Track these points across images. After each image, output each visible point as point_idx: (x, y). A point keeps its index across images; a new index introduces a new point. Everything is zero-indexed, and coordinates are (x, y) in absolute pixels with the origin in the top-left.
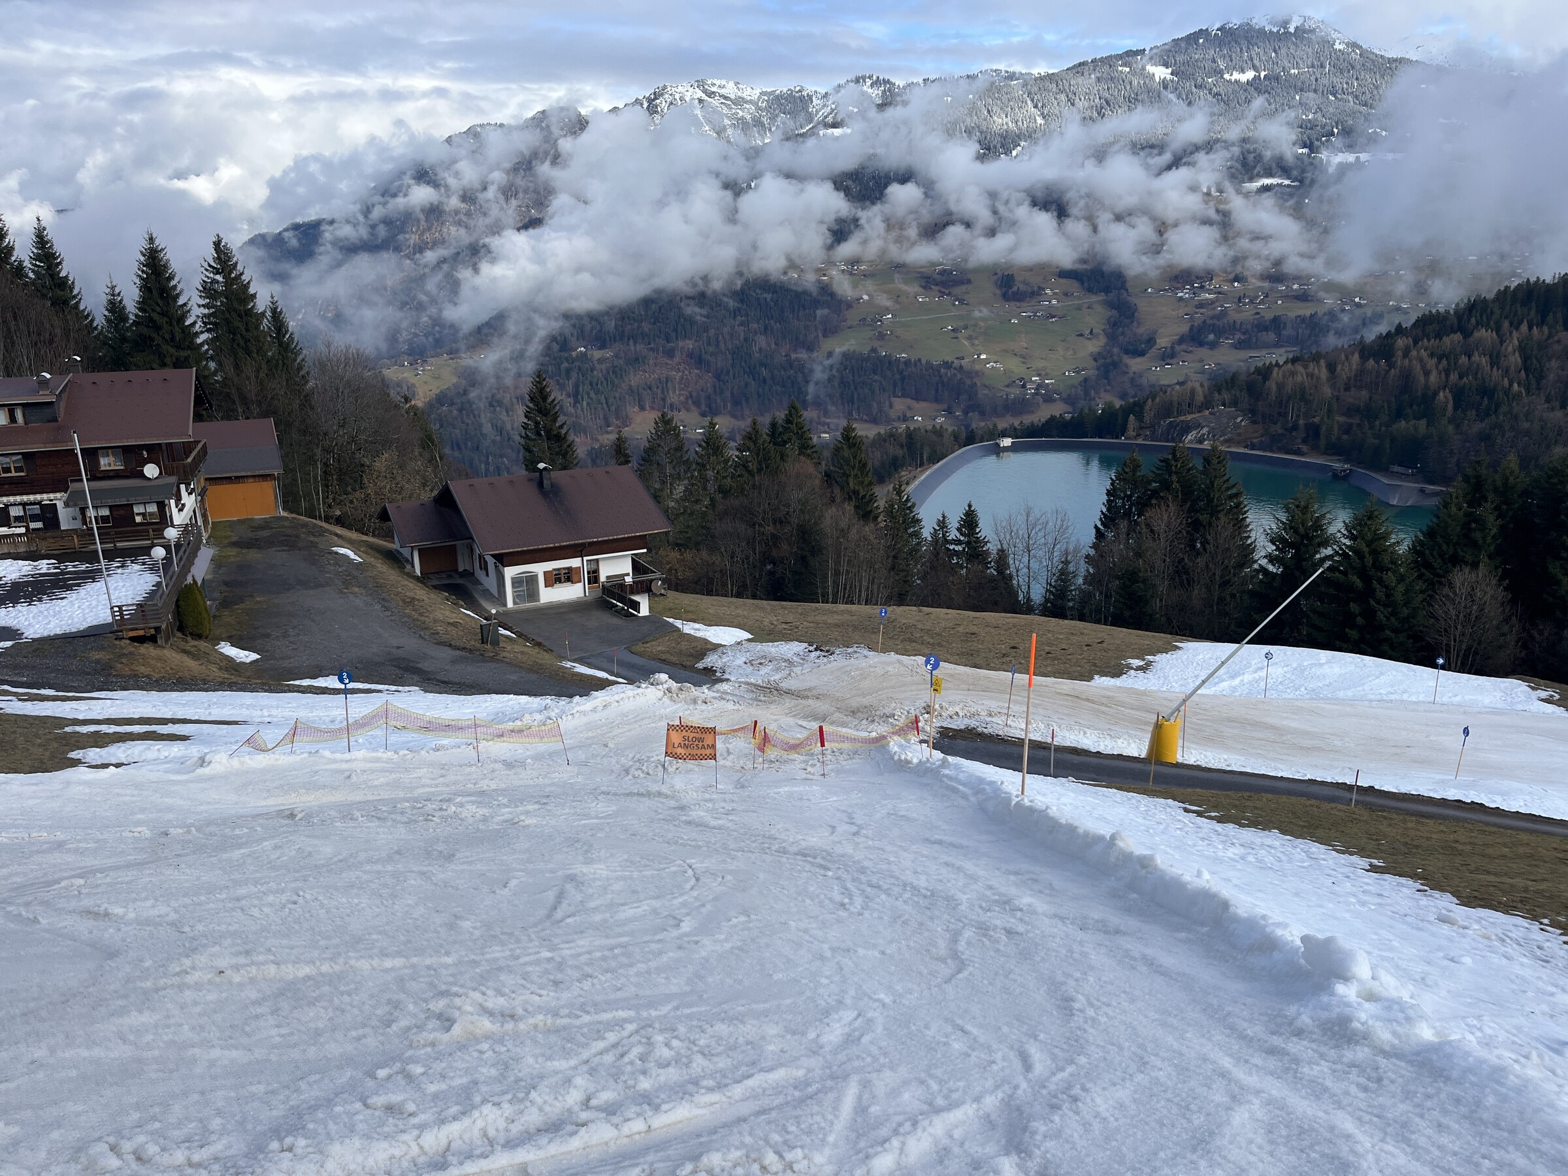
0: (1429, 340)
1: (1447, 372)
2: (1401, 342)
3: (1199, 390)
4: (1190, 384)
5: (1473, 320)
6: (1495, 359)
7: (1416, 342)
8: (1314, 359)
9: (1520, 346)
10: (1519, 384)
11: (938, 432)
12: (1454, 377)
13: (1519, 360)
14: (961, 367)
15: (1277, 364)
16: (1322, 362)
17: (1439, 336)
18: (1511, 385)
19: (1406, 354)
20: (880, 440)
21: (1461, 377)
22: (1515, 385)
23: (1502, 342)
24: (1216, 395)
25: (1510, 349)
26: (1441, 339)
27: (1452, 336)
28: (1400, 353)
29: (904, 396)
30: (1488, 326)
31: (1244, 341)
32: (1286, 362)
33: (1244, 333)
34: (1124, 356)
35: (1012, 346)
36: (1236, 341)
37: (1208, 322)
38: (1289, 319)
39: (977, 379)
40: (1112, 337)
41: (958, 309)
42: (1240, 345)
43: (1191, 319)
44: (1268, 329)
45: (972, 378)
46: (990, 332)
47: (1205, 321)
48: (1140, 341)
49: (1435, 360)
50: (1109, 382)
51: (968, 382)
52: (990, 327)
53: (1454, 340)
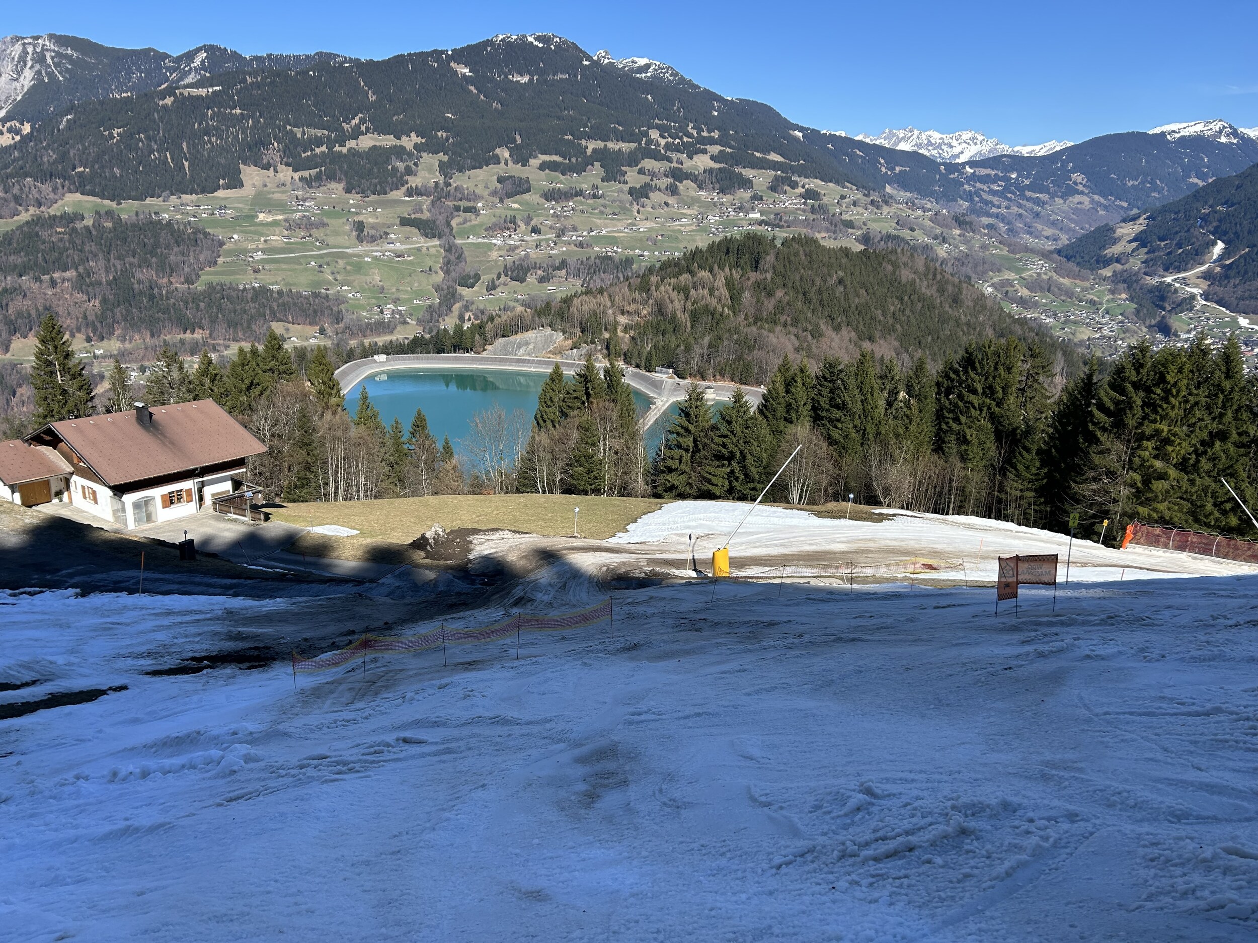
0: (670, 278)
1: (684, 301)
2: (654, 279)
3: (524, 315)
5: (695, 264)
6: (712, 291)
7: (662, 280)
8: (598, 292)
9: (726, 283)
10: (728, 309)
12: (689, 304)
13: (726, 292)
14: (328, 296)
15: (575, 296)
16: (605, 294)
17: (676, 276)
18: (723, 309)
19: (658, 289)
21: (693, 304)
22: (726, 309)
23: (714, 280)
24: (536, 319)
25: (720, 284)
26: (678, 277)
27: (684, 276)
28: (653, 288)
30: (705, 269)
31: (544, 277)
33: (543, 271)
34: (458, 288)
35: (368, 279)
36: (538, 277)
37: (517, 263)
38: (572, 261)
39: (342, 307)
40: (447, 272)
41: (319, 249)
42: (541, 280)
43: (505, 260)
44: (559, 269)
45: (339, 305)
46: (348, 268)
47: (514, 262)
48: (469, 277)
49: (676, 292)
50: (450, 308)
51: (335, 309)
52: (348, 264)
53: (685, 278)
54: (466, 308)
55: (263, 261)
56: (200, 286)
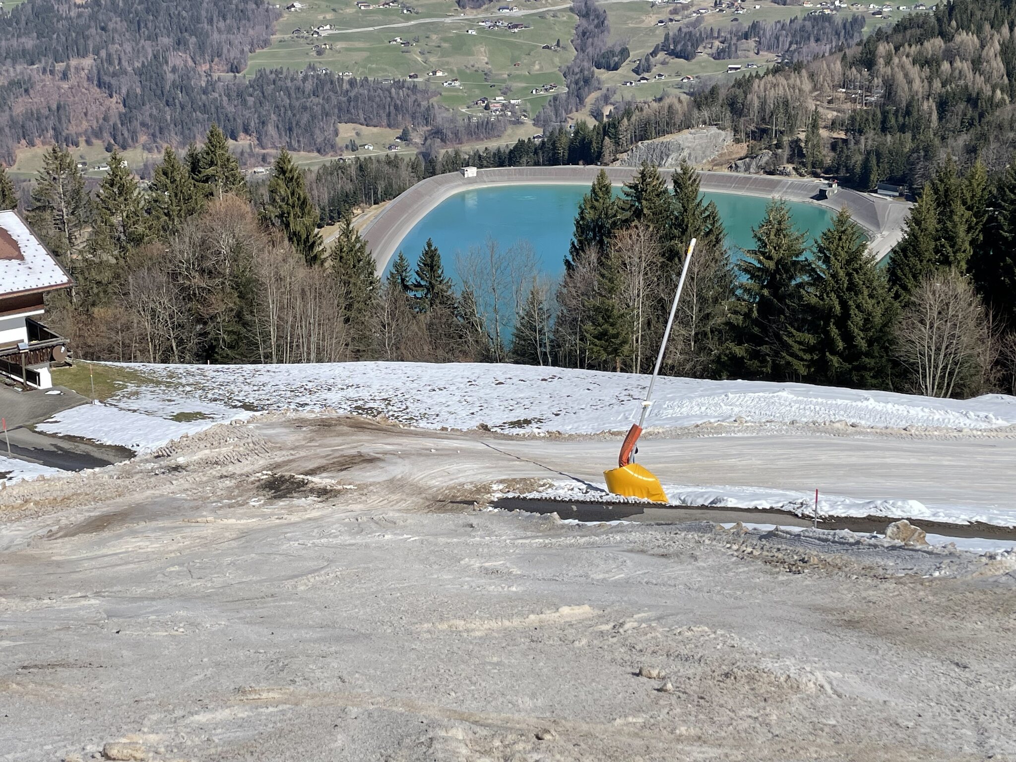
0: (910, 46)
1: (930, 80)
2: (883, 48)
3: (677, 106)
4: (667, 102)
5: (954, 23)
6: (977, 64)
7: (897, 49)
8: (795, 70)
9: (1002, 50)
10: (1002, 91)
11: (393, 162)
12: (937, 84)
13: (1001, 65)
14: (415, 86)
15: (757, 76)
16: (804, 72)
17: (920, 41)
18: (994, 91)
19: (888, 62)
20: (327, 172)
21: (944, 85)
22: (998, 92)
23: (983, 46)
24: (696, 111)
25: (992, 53)
26: (922, 44)
27: (932, 41)
28: (881, 61)
29: (351, 121)
30: (968, 29)
31: (723, 50)
32: (766, 74)
33: (722, 42)
34: (596, 70)
35: (471, 60)
36: (714, 50)
37: (684, 30)
38: (769, 25)
39: (434, 100)
40: (581, 49)
41: (408, 19)
42: (718, 55)
43: (666, 27)
44: (746, 36)
45: (428, 99)
46: (445, 45)
47: (680, 29)
48: (612, 53)
49: (917, 67)
50: (581, 100)
51: (424, 104)
52: (445, 40)
53: (935, 45)
54: (606, 99)
55: (329, 38)
56: (247, 75)
